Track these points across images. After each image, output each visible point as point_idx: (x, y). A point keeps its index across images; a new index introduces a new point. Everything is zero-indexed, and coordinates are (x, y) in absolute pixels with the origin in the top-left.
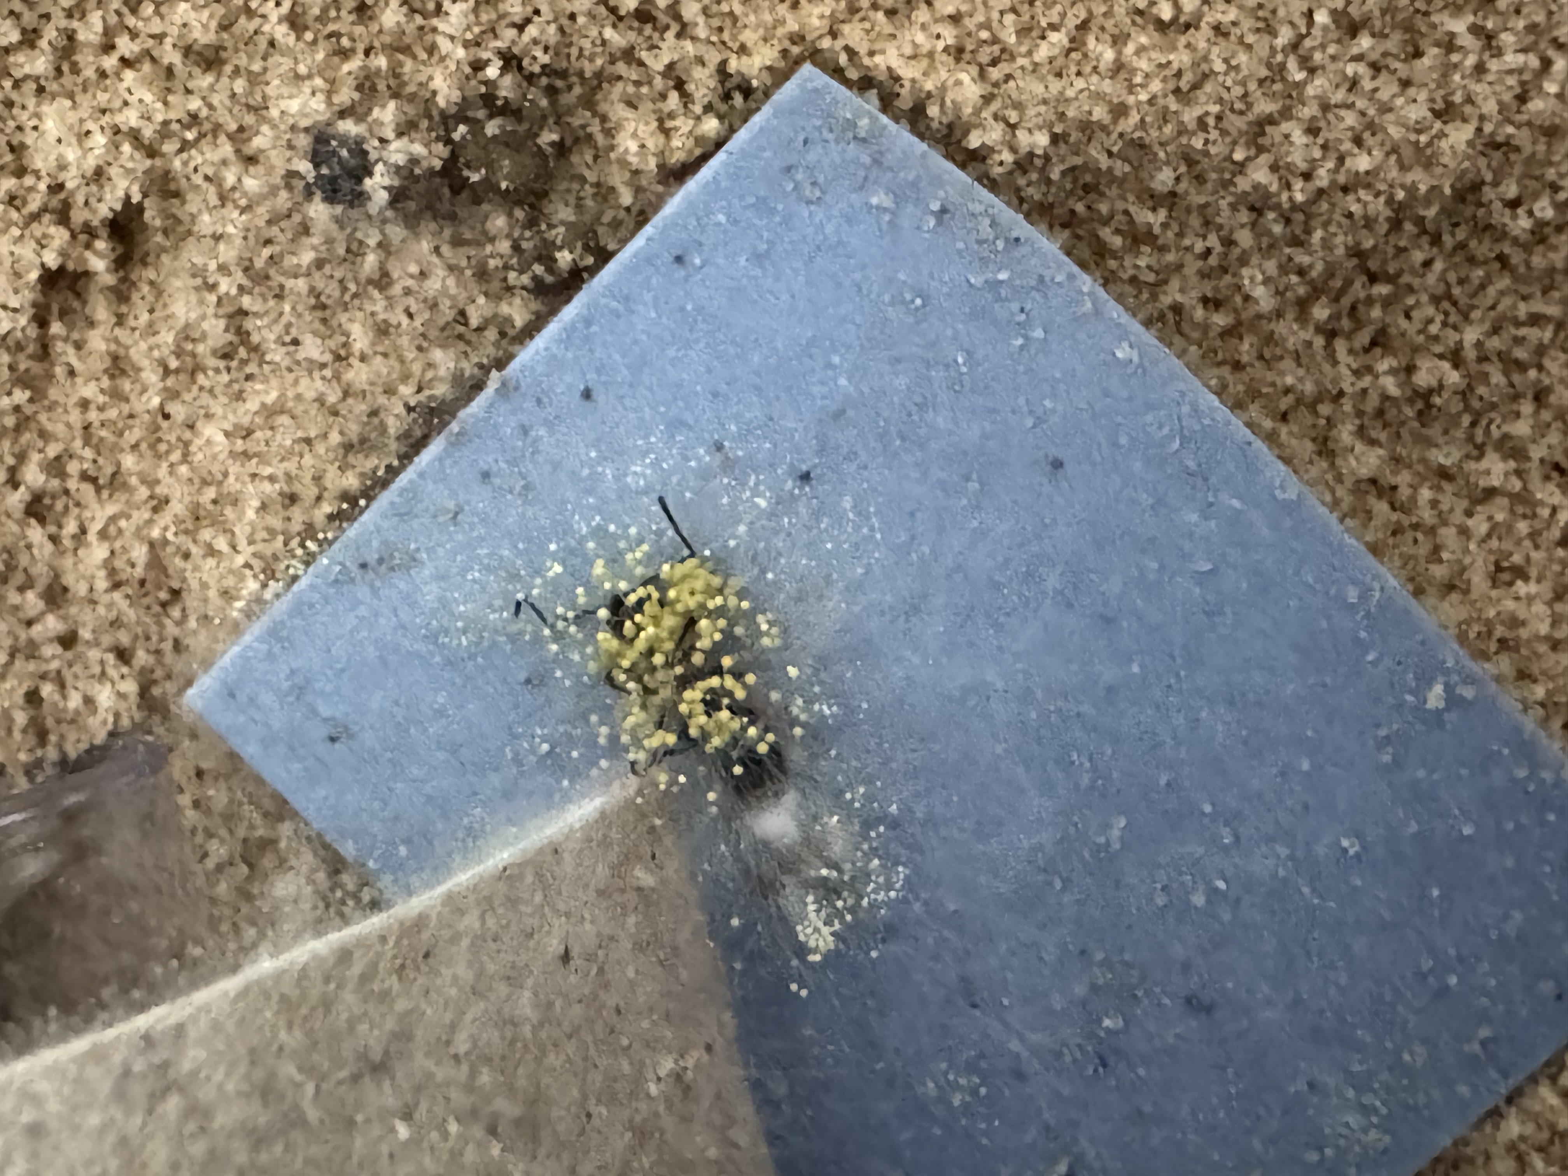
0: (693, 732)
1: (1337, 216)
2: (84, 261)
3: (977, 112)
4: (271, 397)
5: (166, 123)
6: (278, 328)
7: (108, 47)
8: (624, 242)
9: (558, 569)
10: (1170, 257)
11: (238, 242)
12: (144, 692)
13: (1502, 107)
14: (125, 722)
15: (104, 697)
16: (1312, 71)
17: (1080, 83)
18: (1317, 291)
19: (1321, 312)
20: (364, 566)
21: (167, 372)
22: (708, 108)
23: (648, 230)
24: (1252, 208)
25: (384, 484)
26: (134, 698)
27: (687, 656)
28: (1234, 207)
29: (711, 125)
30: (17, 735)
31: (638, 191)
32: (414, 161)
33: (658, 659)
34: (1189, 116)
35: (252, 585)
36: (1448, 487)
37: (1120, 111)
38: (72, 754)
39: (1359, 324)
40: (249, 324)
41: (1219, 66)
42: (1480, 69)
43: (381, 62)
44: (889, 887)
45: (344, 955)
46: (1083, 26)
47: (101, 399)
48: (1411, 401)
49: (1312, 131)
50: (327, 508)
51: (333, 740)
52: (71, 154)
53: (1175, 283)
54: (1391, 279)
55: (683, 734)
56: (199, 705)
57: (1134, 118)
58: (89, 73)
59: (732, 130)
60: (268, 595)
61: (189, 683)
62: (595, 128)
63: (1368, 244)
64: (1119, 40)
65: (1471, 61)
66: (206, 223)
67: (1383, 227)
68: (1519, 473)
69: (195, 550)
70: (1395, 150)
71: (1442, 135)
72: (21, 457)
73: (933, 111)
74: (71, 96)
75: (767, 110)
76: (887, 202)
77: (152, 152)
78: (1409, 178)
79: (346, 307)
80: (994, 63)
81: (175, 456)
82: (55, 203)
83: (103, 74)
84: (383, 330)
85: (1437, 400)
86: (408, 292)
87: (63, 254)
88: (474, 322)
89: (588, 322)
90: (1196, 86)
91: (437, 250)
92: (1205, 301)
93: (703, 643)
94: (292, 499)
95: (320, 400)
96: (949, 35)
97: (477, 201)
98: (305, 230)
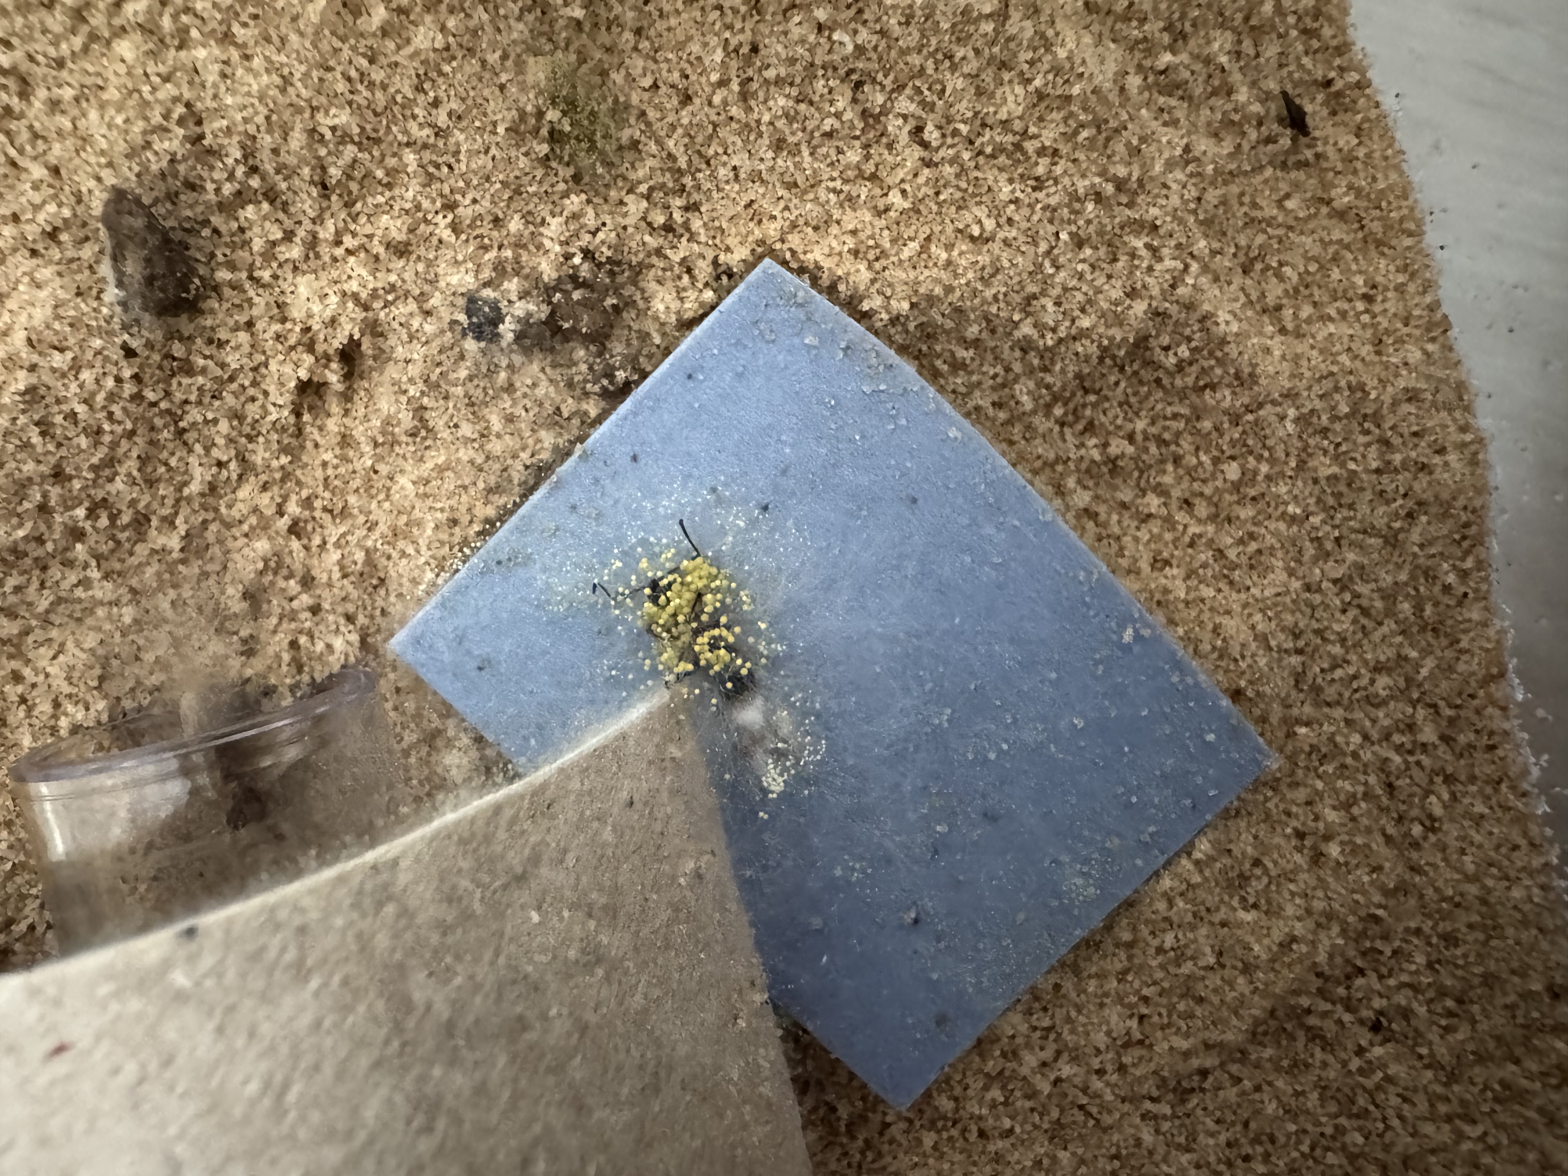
0: (703, 663)
1: (1070, 354)
2: (323, 375)
3: (867, 289)
4: (441, 460)
5: (375, 290)
6: (446, 418)
7: (338, 243)
8: (656, 367)
9: (619, 564)
10: (975, 378)
11: (420, 363)
12: (363, 642)
13: (1163, 292)
14: (352, 659)
15: (338, 643)
16: (1058, 268)
17: (927, 273)
18: (1056, 398)
19: (1058, 411)
20: (499, 563)
21: (376, 445)
22: (706, 285)
23: (671, 358)
24: (1022, 349)
25: (512, 512)
26: (357, 644)
27: (697, 618)
28: (1012, 348)
29: (709, 295)
30: (285, 668)
31: (664, 335)
32: (529, 315)
33: (681, 618)
34: (989, 293)
35: (429, 575)
36: (1127, 515)
37: (949, 289)
38: (319, 680)
39: (1077, 419)
40: (427, 415)
41: (1006, 264)
42: (1150, 269)
43: (508, 253)
44: (816, 752)
45: (497, 809)
46: (928, 239)
47: (335, 461)
48: (1105, 463)
49: (1058, 304)
50: (477, 528)
51: (480, 669)
52: (316, 308)
53: (977, 393)
54: (1098, 392)
55: (696, 663)
56: (398, 649)
57: (958, 293)
58: (327, 259)
59: (720, 299)
60: (440, 581)
61: (392, 635)
62: (638, 297)
63: (1087, 371)
64: (949, 247)
65: (1145, 265)
66: (400, 352)
67: (1094, 360)
68: (1165, 504)
69: (395, 555)
70: (1103, 316)
71: (1130, 307)
72: (285, 498)
73: (842, 287)
74: (315, 272)
75: (742, 286)
76: (815, 342)
77: (366, 308)
78: (1111, 332)
79: (486, 404)
80: (877, 259)
81: (382, 496)
82: (305, 340)
83: (335, 260)
84: (510, 419)
85: (1120, 463)
86: (525, 395)
87: (311, 371)
88: (566, 414)
89: (635, 414)
90: (992, 276)
91: (543, 370)
92: (994, 404)
93: (708, 609)
94: (454, 522)
95: (472, 462)
96: (851, 243)
97: (567, 340)
98: (462, 357)
